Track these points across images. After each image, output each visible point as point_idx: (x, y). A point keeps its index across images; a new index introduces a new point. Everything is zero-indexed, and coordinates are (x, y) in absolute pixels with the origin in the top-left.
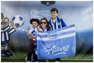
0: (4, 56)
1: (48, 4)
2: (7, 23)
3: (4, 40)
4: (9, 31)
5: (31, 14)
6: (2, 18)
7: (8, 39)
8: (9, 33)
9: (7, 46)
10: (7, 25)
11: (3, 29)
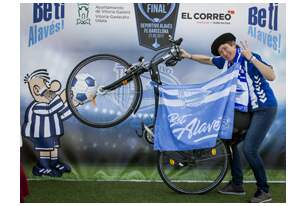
0: (48, 174)
1: (155, 45)
2: (57, 93)
3: (49, 135)
4: (62, 114)
5: (115, 70)
6: (44, 80)
7: (58, 132)
8: (62, 117)
9: (56, 150)
10: (58, 98)
11: (48, 108)
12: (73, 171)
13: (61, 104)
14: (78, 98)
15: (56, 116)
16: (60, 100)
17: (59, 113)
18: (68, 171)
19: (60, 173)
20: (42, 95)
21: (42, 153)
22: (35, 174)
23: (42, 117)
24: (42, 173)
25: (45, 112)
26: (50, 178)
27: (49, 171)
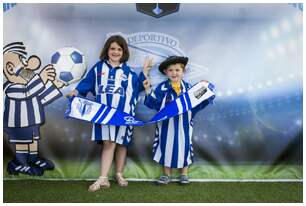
0: (27, 173)
2: (36, 72)
3: (27, 125)
4: (42, 97)
6: (20, 55)
7: (38, 120)
8: (43, 102)
10: (37, 77)
11: (24, 91)
12: (58, 167)
13: (41, 85)
14: (61, 78)
15: (34, 100)
16: (40, 80)
17: (40, 96)
18: (51, 168)
19: (41, 171)
20: (17, 74)
21: (18, 147)
22: (10, 173)
23: (18, 102)
24: (19, 171)
25: (21, 95)
26: (28, 177)
27: (27, 169)
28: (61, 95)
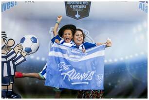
2: (12, 47)
3: (7, 75)
5: (50, 32)
6: (4, 39)
8: (15, 63)
9: (11, 85)
11: (6, 57)
13: (14, 55)
14: (25, 51)
15: (11, 62)
16: (14, 52)
28: (25, 60)
